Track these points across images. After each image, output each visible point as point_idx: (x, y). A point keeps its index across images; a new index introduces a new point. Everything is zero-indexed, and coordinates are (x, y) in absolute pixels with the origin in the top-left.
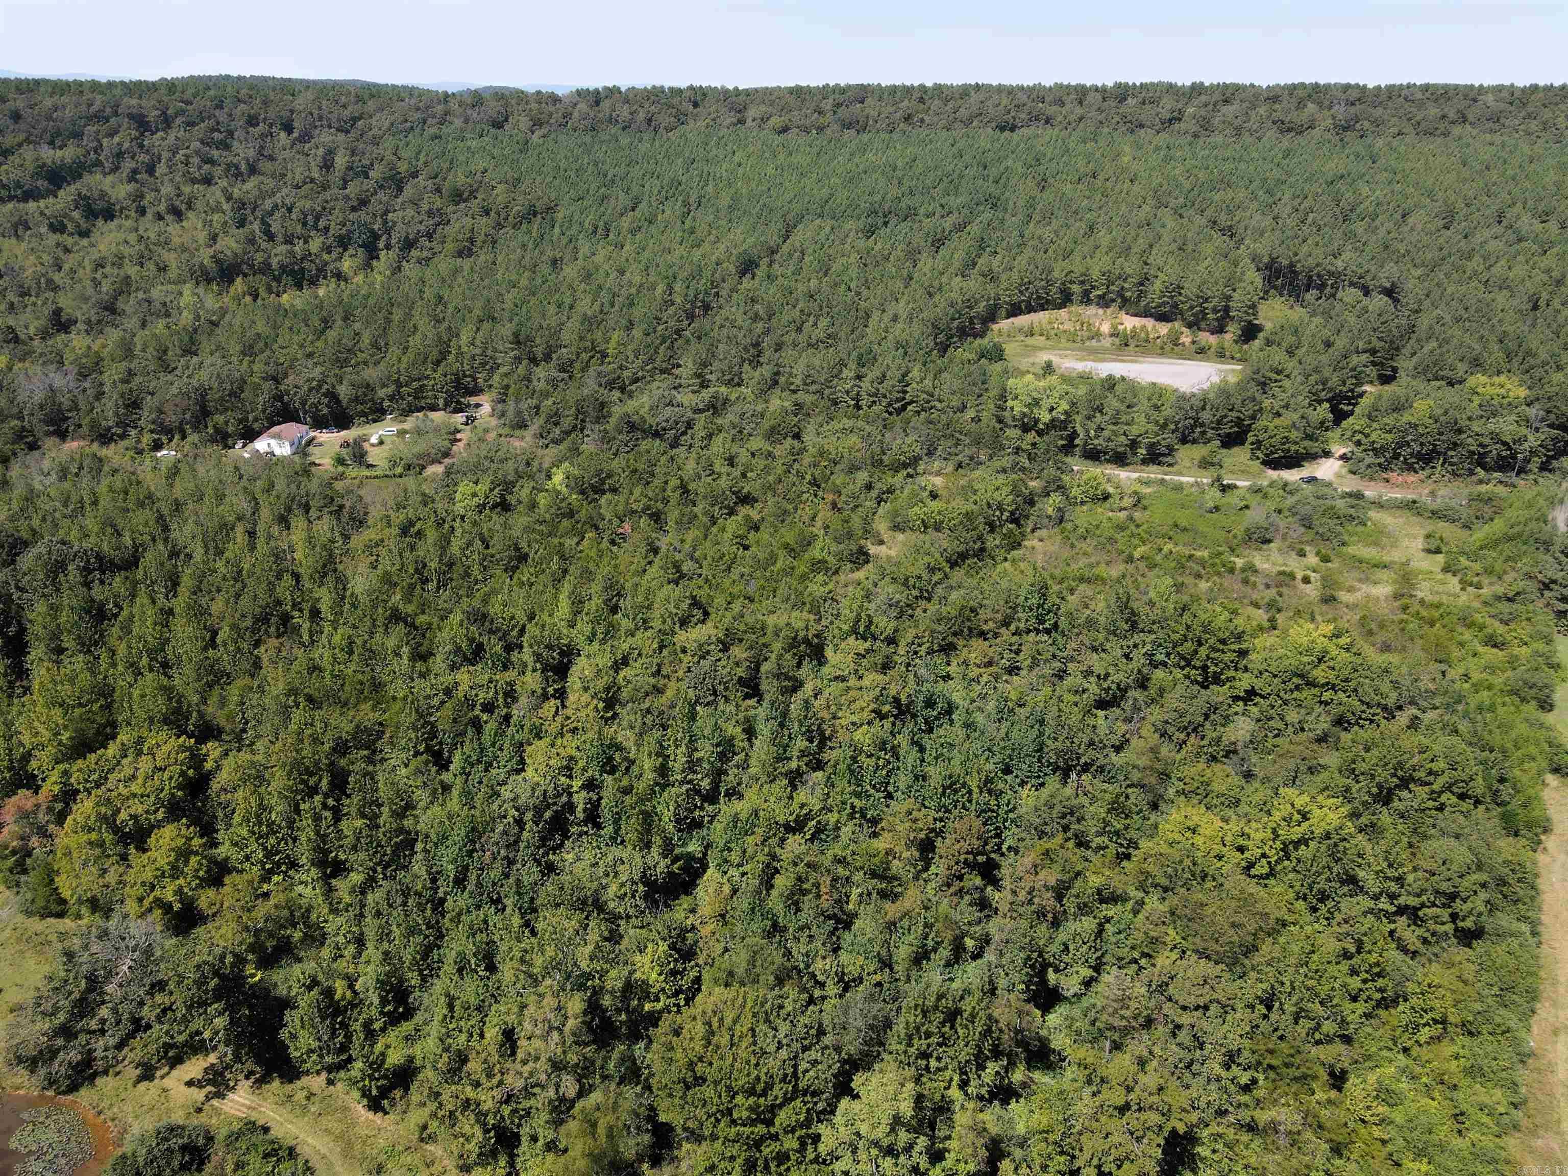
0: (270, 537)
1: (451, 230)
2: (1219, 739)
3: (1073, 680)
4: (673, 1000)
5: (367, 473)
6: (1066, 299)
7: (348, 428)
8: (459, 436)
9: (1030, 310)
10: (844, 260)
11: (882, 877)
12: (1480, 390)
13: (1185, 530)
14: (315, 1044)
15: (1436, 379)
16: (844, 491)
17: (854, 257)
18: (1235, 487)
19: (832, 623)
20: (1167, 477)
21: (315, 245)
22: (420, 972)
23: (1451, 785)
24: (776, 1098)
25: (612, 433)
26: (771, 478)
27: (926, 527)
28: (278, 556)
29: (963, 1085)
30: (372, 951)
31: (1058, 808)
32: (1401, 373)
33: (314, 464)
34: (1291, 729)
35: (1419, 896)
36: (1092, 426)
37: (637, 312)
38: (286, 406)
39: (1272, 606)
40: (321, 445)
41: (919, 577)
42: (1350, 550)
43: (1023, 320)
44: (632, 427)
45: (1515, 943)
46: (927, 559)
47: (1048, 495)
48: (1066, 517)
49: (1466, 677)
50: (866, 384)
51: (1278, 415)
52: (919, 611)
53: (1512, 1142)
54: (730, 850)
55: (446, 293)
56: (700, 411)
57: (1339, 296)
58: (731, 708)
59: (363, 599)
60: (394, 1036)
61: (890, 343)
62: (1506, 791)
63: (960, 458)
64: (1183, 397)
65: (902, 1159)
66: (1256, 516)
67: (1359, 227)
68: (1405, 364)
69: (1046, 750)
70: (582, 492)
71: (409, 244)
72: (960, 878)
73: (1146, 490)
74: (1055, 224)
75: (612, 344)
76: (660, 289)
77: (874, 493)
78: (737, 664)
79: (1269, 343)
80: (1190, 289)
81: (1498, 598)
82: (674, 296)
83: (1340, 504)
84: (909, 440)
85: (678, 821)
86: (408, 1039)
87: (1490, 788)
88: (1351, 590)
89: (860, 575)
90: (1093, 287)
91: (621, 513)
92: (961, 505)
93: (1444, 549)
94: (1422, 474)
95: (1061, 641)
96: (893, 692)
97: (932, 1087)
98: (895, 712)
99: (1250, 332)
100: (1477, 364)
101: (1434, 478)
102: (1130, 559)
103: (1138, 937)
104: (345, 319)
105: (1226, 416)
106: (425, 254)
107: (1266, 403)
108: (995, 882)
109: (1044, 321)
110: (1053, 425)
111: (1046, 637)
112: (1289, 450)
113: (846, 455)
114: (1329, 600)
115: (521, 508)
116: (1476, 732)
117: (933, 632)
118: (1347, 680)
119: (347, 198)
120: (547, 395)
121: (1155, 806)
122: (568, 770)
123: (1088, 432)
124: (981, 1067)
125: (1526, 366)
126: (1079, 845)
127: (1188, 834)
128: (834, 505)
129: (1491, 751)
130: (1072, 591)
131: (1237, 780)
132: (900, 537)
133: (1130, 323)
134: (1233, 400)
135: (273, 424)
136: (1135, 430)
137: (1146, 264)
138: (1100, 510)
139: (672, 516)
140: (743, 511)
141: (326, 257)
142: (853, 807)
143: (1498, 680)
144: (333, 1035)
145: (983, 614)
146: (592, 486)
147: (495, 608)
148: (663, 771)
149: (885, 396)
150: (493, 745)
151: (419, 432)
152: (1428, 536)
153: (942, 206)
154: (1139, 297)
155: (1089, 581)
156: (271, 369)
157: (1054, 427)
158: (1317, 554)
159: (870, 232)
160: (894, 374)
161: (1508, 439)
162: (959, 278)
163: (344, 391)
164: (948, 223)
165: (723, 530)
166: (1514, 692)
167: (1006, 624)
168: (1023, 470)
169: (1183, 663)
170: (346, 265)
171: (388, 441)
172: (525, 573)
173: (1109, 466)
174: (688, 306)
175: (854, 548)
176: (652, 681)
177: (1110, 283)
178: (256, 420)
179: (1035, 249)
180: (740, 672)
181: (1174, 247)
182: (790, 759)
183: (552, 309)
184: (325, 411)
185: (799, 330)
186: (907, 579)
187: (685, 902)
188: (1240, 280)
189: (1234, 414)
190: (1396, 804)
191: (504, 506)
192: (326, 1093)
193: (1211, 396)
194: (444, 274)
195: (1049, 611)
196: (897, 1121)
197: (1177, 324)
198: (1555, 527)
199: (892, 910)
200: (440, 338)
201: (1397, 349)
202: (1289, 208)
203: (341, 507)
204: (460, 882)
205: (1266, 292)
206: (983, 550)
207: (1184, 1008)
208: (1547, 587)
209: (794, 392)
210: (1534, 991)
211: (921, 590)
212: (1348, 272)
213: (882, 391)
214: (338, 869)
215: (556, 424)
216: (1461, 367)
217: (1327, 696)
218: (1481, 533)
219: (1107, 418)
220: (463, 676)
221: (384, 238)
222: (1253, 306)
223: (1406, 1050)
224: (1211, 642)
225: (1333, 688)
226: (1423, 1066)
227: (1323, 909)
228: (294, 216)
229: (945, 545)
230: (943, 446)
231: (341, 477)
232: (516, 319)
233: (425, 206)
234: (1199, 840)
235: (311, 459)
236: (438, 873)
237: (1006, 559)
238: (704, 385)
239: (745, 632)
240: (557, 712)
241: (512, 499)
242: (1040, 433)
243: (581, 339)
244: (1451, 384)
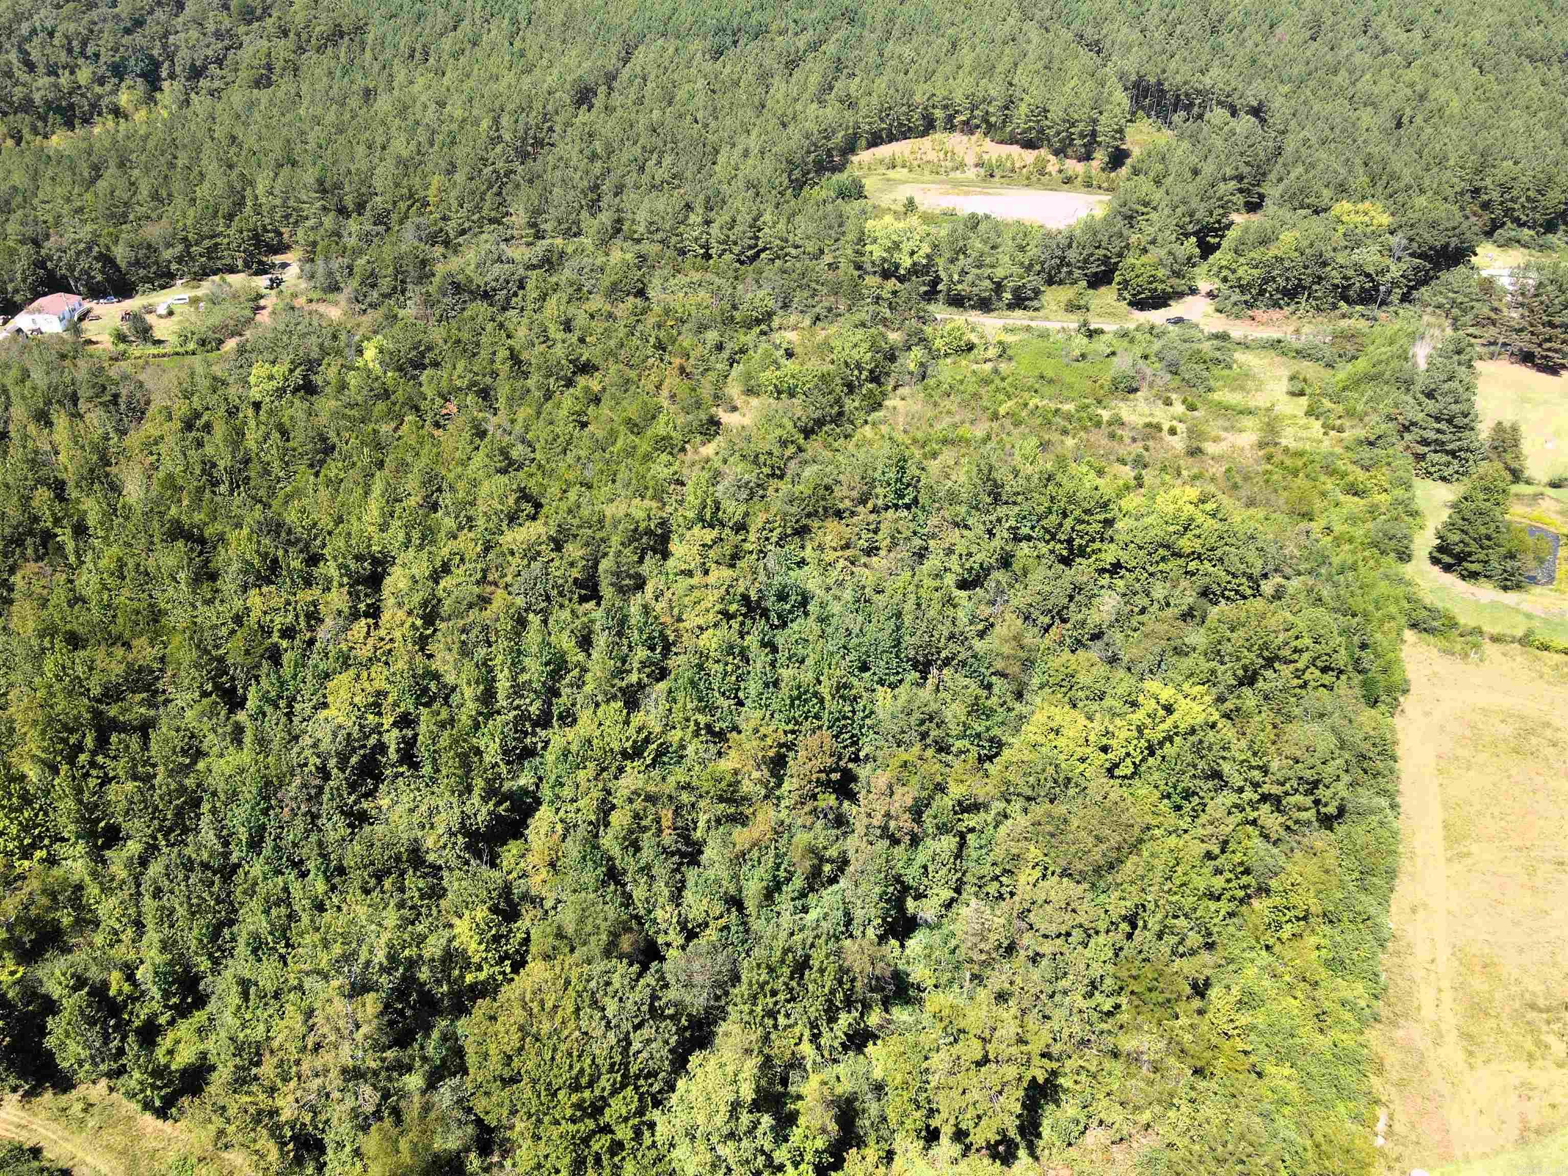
0: (25, 437)
1: (246, 55)
2: (1083, 623)
3: (933, 563)
4: (497, 968)
5: (154, 350)
6: (929, 126)
7: (130, 296)
8: (262, 302)
9: (892, 139)
10: (687, 87)
11: (730, 801)
12: (1345, 218)
13: (1051, 381)
14: (84, 1054)
15: (1302, 207)
16: (692, 353)
17: (701, 83)
18: (1102, 332)
19: (676, 510)
20: (1033, 324)
21: (84, 75)
22: (210, 956)
23: (1315, 659)
24: (603, 1089)
25: (436, 296)
26: (612, 343)
27: (779, 393)
28: (34, 462)
29: (815, 1038)
30: (152, 936)
31: (917, 715)
32: (1268, 202)
33: (90, 342)
34: (1156, 606)
35: (1283, 784)
36: (955, 270)
37: (460, 152)
38: (51, 274)
39: (1140, 463)
40: (98, 318)
41: (770, 453)
42: (1216, 396)
43: (885, 151)
44: (458, 288)
45: (1374, 819)
46: (779, 432)
47: (909, 349)
48: (929, 372)
49: (1328, 530)
50: (715, 230)
51: (1145, 251)
52: (770, 491)
53: (1373, 1035)
54: (562, 785)
55: (239, 131)
56: (534, 267)
57: (1206, 117)
58: (566, 614)
59: (139, 509)
60: (185, 1028)
61: (740, 183)
62: (1367, 656)
63: (817, 310)
64: (1049, 235)
65: (745, 1143)
66: (1123, 364)
67: (1227, 40)
68: (1272, 191)
69: (904, 645)
70: (400, 369)
71: (196, 73)
72: (814, 797)
73: (1009, 338)
74: (916, 40)
75: (432, 191)
76: (485, 124)
77: (726, 354)
78: (572, 564)
79: (1136, 172)
80: (1056, 113)
81: (1360, 443)
82: (502, 132)
83: (1207, 347)
84: (761, 293)
85: (506, 752)
86: (201, 1031)
87: (1352, 657)
88: (1216, 440)
89: (709, 450)
90: (957, 112)
91: (445, 391)
92: (816, 366)
93: (1308, 391)
94: (1287, 310)
95: (922, 518)
96: (741, 590)
97: (781, 1045)
98: (744, 610)
99: (1118, 158)
100: (1342, 190)
101: (1298, 314)
102: (995, 417)
103: (999, 853)
104: (121, 165)
105: (1092, 255)
106: (217, 84)
107: (1133, 239)
108: (852, 797)
109: (907, 153)
110: (915, 270)
111: (906, 513)
112: (1156, 290)
113: (693, 313)
114: (1195, 452)
115: (328, 390)
116: (1338, 597)
117: (786, 514)
118: (1212, 549)
119: (117, 17)
120: (360, 252)
121: (1019, 696)
122: (376, 707)
123: (951, 276)
124: (832, 1020)
125: (1390, 190)
126: (940, 750)
127: (1052, 736)
128: (682, 370)
129: (1354, 615)
130: (934, 455)
131: (1102, 669)
132: (754, 401)
133: (995, 151)
134: (1099, 237)
135: (37, 296)
136: (1000, 273)
137: (1011, 84)
138: (964, 363)
139: (503, 391)
140: (582, 381)
141: (98, 89)
142: (697, 723)
143: (1359, 532)
144: (106, 1040)
145: (838, 492)
146: (411, 361)
147: (291, 517)
148: (488, 696)
149: (735, 243)
150: (294, 677)
151: (214, 301)
152: (1292, 378)
153: (795, 21)
154: (1004, 121)
155: (953, 443)
156: (29, 231)
157: (916, 273)
158: (1184, 402)
159: (718, 53)
160: (745, 219)
161: (1371, 270)
162: (815, 106)
163: (121, 254)
164: (802, 43)
165: (558, 406)
166: (1375, 544)
167: (863, 501)
168: (884, 321)
169: (1047, 537)
170: (124, 99)
171: (177, 310)
172: (333, 469)
173: (974, 313)
174: (519, 144)
175: (704, 417)
176: (476, 590)
177: (974, 108)
178: (16, 291)
179: (896, 71)
180: (575, 573)
181: (1040, 65)
182: (630, 671)
183: (361, 150)
184: (99, 278)
185: (642, 169)
186: (757, 456)
187: (513, 848)
188: (1108, 102)
189: (1102, 252)
190: (1260, 684)
191: (309, 389)
192: (106, 1102)
193: (1078, 232)
194: (239, 108)
195: (909, 485)
196: (735, 1107)
197: (1043, 152)
198: (1415, 365)
199: (742, 836)
200: (232, 187)
201: (1264, 174)
202: (1157, 19)
203: (116, 396)
204: (255, 844)
205: (1134, 114)
206: (841, 414)
207: (1045, 936)
208: (1407, 429)
209: (638, 241)
210: (1394, 871)
211: (772, 468)
212: (1215, 90)
213: (732, 238)
214: (113, 837)
215: (374, 285)
216: (1327, 193)
217: (1192, 566)
218: (1345, 371)
219: (970, 260)
220: (255, 599)
221: (166, 65)
222: (1121, 131)
223: (1268, 948)
224: (1077, 513)
225: (1199, 558)
226: (1286, 965)
227: (1187, 807)
228: (56, 42)
229: (799, 414)
230: (799, 297)
231: (123, 356)
232: (320, 162)
233: (211, 27)
234: (1061, 742)
235: (87, 336)
236: (229, 835)
237: (866, 422)
238: (539, 235)
239: (580, 527)
240: (368, 633)
241: (318, 380)
242: (901, 279)
243: (397, 185)
244: (1316, 212)
